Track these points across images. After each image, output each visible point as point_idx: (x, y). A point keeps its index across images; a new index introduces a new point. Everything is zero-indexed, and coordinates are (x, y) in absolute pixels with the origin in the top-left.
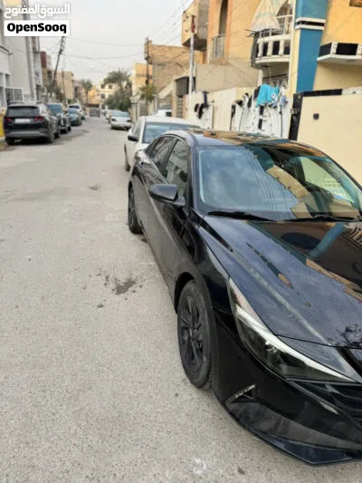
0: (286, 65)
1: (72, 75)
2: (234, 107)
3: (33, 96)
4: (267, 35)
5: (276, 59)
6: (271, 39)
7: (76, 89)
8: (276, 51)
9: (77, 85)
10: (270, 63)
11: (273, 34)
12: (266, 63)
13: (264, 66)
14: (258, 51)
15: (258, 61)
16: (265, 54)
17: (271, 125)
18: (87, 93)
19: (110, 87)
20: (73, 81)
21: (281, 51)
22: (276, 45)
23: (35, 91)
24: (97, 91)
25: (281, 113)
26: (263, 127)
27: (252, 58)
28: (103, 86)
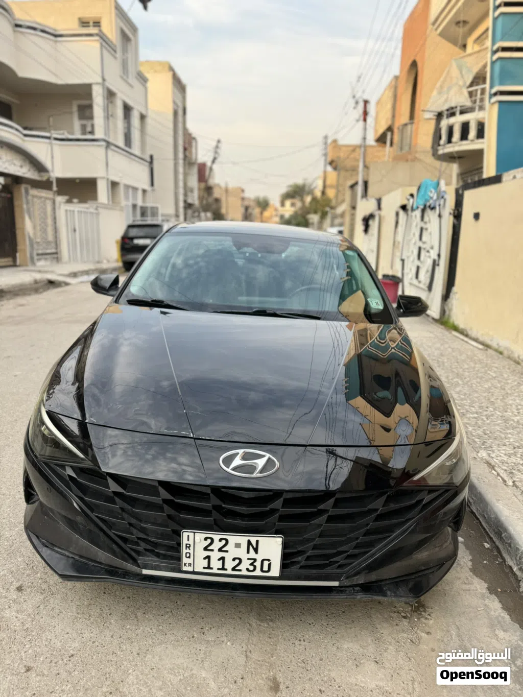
0: (479, 154)
1: (243, 191)
2: (397, 214)
3: (177, 216)
4: (453, 114)
5: (466, 146)
6: (457, 120)
7: (247, 208)
8: (464, 135)
9: (246, 203)
10: (457, 152)
11: (462, 113)
12: (451, 153)
13: (451, 158)
14: (440, 138)
15: (441, 152)
16: (449, 141)
17: (430, 234)
18: (261, 213)
19: (293, 205)
20: (243, 199)
21: (472, 133)
22: (465, 127)
23: (181, 211)
24: (276, 210)
25: (440, 216)
26: (424, 239)
27: (433, 147)
28: (283, 205)
